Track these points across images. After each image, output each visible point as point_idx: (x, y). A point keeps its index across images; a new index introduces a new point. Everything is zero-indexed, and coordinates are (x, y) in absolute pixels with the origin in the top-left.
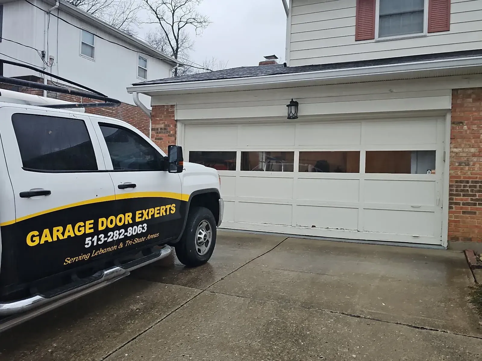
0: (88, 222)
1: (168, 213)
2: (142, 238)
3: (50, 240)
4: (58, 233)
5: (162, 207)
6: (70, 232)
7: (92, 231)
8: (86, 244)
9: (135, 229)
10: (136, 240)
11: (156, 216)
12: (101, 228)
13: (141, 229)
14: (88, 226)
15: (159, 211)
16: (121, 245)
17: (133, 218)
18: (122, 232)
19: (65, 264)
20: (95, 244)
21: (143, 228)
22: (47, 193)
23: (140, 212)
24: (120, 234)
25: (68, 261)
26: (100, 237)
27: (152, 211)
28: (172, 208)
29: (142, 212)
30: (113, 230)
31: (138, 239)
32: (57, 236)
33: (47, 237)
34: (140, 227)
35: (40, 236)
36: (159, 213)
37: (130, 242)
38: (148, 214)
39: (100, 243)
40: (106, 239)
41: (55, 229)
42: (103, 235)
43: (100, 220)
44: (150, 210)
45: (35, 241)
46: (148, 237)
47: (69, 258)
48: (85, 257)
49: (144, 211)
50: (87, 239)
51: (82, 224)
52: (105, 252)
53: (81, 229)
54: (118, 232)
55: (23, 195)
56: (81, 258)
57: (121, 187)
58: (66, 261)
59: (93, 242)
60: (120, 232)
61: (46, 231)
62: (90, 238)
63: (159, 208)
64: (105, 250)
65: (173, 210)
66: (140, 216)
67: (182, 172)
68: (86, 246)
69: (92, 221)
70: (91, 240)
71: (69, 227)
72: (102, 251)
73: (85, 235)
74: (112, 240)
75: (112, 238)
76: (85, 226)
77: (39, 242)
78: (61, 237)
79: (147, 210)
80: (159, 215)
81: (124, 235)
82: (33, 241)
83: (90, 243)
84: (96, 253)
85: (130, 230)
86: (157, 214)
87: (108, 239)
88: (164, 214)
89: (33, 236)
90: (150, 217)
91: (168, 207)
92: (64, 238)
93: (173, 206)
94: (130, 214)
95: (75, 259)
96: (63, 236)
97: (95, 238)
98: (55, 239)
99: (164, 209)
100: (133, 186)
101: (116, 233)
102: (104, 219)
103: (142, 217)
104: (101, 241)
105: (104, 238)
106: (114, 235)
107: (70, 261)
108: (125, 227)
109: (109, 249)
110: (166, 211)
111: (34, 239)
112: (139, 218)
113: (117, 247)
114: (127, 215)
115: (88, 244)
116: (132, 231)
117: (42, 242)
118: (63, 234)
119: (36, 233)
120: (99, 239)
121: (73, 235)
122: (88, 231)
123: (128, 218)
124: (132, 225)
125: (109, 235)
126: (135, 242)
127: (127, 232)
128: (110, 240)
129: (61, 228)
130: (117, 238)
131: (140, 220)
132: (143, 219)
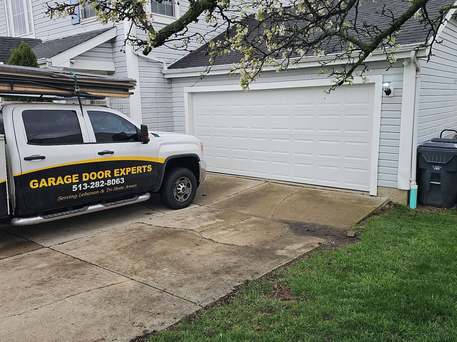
0: (74, 176)
1: (144, 171)
2: (121, 187)
3: (46, 185)
4: (51, 181)
5: (138, 167)
6: (60, 181)
7: (78, 181)
8: (73, 189)
9: (114, 181)
10: (115, 188)
11: (133, 173)
12: (84, 180)
13: (119, 181)
14: (74, 178)
15: (135, 170)
16: (103, 191)
17: (112, 174)
18: (102, 183)
19: (58, 200)
20: (80, 189)
21: (121, 181)
22: (43, 158)
23: (118, 170)
24: (100, 184)
25: (61, 198)
26: (84, 185)
27: (128, 170)
28: (148, 167)
29: (120, 170)
30: (95, 181)
31: (117, 188)
32: (51, 183)
33: (43, 183)
34: (118, 180)
35: (39, 183)
36: (136, 171)
37: (110, 190)
38: (125, 172)
39: (84, 188)
40: (89, 186)
41: (49, 179)
42: (86, 184)
43: (84, 175)
44: (127, 169)
45: (35, 185)
46: (127, 187)
47: (61, 197)
48: (74, 197)
49: (121, 169)
50: (74, 186)
51: (70, 177)
52: (89, 194)
53: (68, 180)
54: (98, 182)
55: (26, 159)
56: (71, 197)
57: (100, 154)
58: (59, 198)
59: (78, 188)
60: (101, 182)
61: (43, 180)
62: (76, 185)
63: (135, 167)
64: (89, 193)
65: (149, 169)
66: (118, 172)
67: (148, 143)
68: (73, 190)
69: (78, 175)
70: (77, 187)
71: (60, 178)
72: (86, 194)
73: (72, 184)
74: (94, 187)
75: (94, 186)
76: (72, 178)
77: (38, 186)
78: (54, 184)
79: (124, 169)
80: (136, 172)
81: (104, 184)
82: (34, 185)
83: (76, 189)
84: (82, 195)
85: (109, 181)
86: (134, 171)
87: (90, 186)
88: (141, 172)
89: (34, 183)
90: (127, 174)
91: (144, 167)
92: (57, 184)
93: (149, 167)
94: (109, 172)
95: (65, 197)
96: (56, 183)
97: (80, 186)
98: (50, 185)
99: (141, 168)
100: (112, 153)
101: (97, 183)
102: (87, 174)
103: (120, 173)
104: (85, 187)
105: (87, 186)
106: (95, 184)
107: (62, 198)
108: (105, 180)
109: (92, 193)
110: (142, 169)
111: (35, 184)
112: (117, 174)
113: (99, 192)
114: (106, 172)
115: (75, 189)
116: (111, 182)
117: (41, 186)
118: (56, 182)
119: (36, 181)
120: (83, 187)
121: (63, 183)
122: (74, 181)
123: (107, 173)
124: (111, 179)
125: (91, 184)
126: (115, 189)
127: (107, 183)
128: (92, 187)
129: (54, 179)
130: (98, 187)
131: (118, 175)
132: (121, 174)
